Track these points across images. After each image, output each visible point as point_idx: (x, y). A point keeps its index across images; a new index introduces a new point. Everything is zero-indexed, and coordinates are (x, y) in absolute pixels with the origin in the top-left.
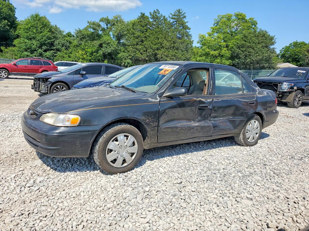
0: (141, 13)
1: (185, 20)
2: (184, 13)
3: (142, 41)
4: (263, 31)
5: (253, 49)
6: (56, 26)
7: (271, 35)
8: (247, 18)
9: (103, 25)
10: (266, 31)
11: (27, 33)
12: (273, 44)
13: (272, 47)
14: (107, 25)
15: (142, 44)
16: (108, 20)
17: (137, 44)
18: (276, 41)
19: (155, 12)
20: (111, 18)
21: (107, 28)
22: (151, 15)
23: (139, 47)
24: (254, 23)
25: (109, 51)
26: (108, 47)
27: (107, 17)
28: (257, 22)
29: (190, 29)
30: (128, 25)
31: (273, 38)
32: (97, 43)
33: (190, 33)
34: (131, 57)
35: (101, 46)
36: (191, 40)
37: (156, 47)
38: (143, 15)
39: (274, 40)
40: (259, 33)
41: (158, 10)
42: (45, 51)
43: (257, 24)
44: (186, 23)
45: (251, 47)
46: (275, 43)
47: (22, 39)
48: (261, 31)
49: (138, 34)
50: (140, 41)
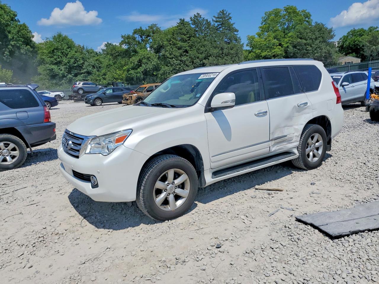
0: (181, 20)
1: (232, 21)
2: (229, 14)
3: (186, 51)
4: (319, 24)
5: (311, 46)
7: (329, 28)
8: (299, 11)
9: (138, 37)
10: (322, 24)
11: (51, 57)
12: (332, 37)
13: (331, 41)
14: (141, 37)
15: (187, 54)
16: (142, 31)
17: (181, 55)
18: (335, 34)
19: (196, 17)
20: (144, 28)
21: (142, 40)
22: (191, 20)
23: (184, 58)
24: (307, 16)
25: (151, 67)
26: (149, 62)
27: (141, 27)
29: (238, 31)
30: (166, 33)
31: (331, 30)
32: (135, 59)
33: (238, 36)
35: (140, 61)
36: (241, 44)
37: (204, 55)
38: (183, 21)
39: (332, 33)
40: (315, 27)
42: (76, 76)
43: (310, 15)
44: (232, 25)
45: (308, 45)
46: (335, 36)
47: (48, 65)
48: (317, 24)
49: (180, 44)
50: (184, 52)
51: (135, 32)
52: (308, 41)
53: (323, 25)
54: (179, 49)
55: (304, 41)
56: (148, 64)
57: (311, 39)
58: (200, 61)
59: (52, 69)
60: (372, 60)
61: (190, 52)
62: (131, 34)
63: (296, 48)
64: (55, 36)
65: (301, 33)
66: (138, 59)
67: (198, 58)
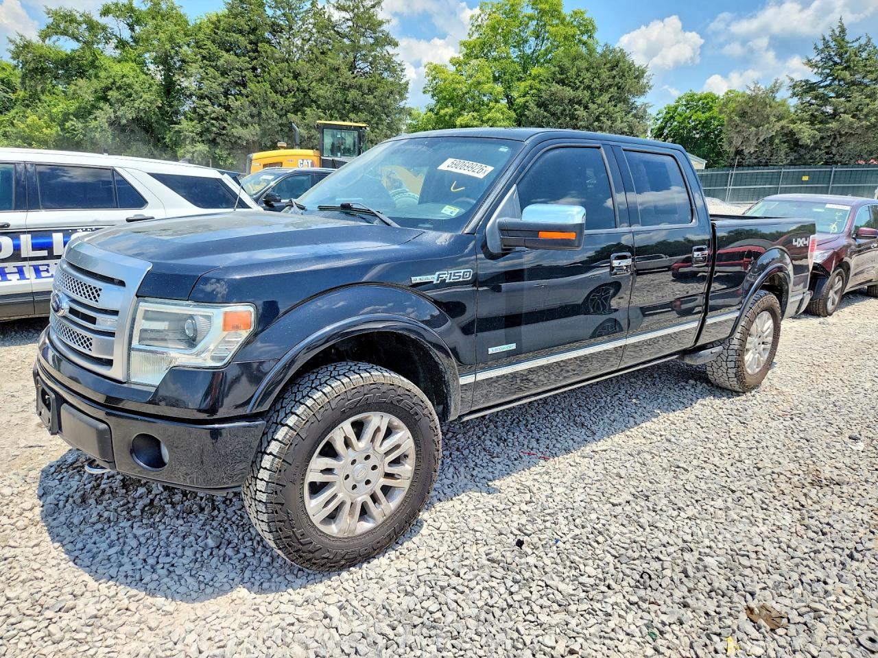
1: (380, 14)
4: (613, 51)
5: (586, 107)
7: (637, 64)
8: (566, 11)
10: (622, 51)
12: (642, 91)
13: (639, 101)
14: (132, 29)
15: (244, 91)
16: (133, 11)
18: (651, 84)
20: (142, 5)
21: (134, 38)
24: (588, 29)
28: (596, 24)
30: (197, 29)
31: (643, 72)
33: (396, 59)
34: (213, 135)
36: (403, 81)
39: (645, 81)
40: (603, 55)
43: (594, 28)
44: (381, 23)
45: (579, 103)
46: (650, 89)
48: (608, 50)
50: (239, 83)
51: (106, 12)
52: (579, 93)
53: (624, 55)
54: (225, 72)
56: (123, 105)
57: (588, 87)
58: (281, 116)
60: (740, 165)
61: (251, 86)
63: (545, 111)
65: (563, 70)
67: (274, 106)
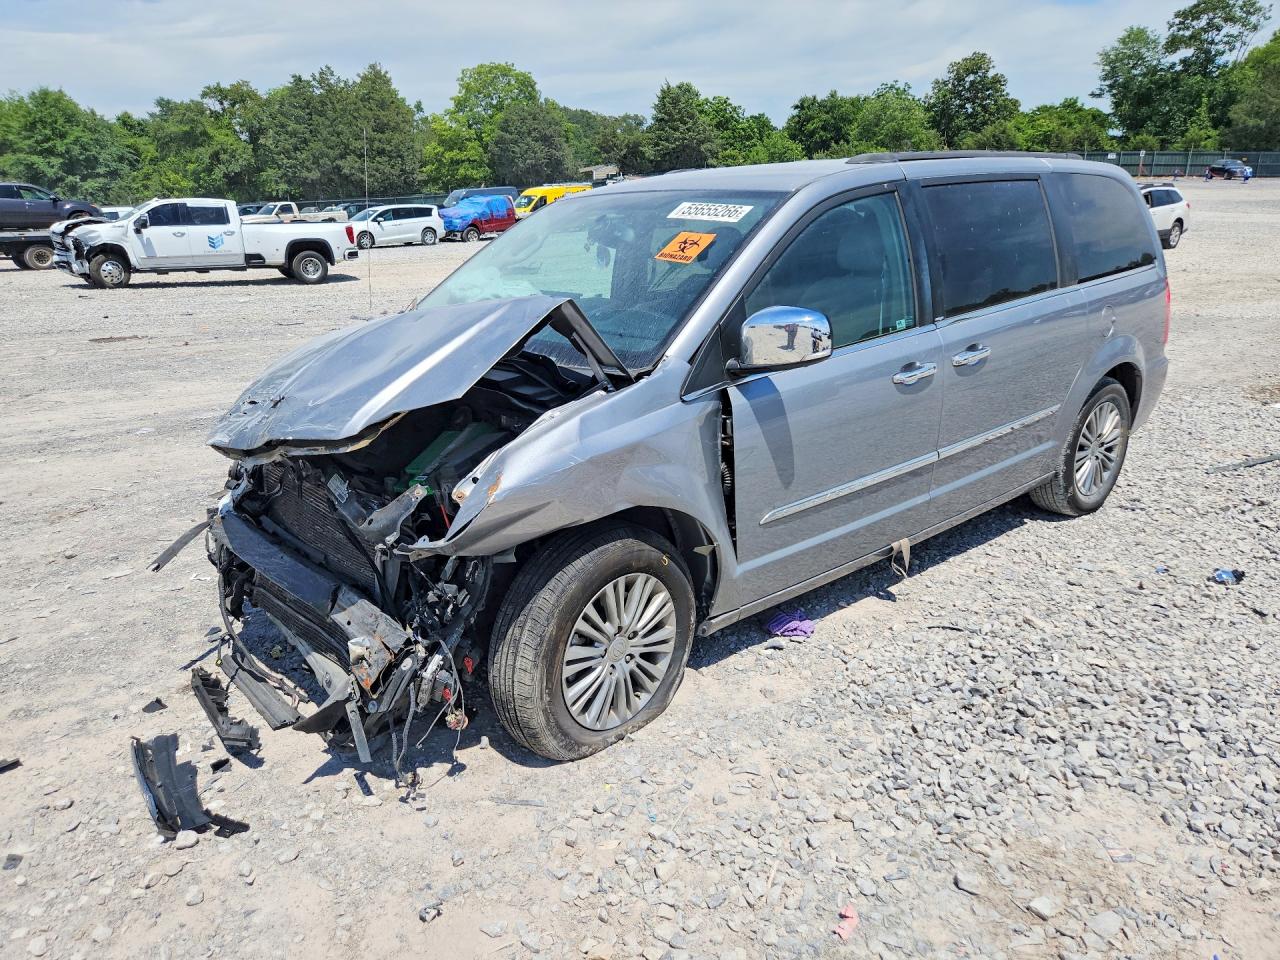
0: (294, 76)
1: (393, 86)
2: (386, 73)
3: (305, 142)
6: (93, 113)
9: (213, 104)
11: (29, 138)
14: (222, 104)
15: (307, 148)
16: (221, 90)
17: (296, 149)
19: (324, 73)
20: (226, 85)
21: (224, 110)
22: (315, 79)
23: (301, 156)
24: (531, 84)
25: (238, 170)
26: (233, 161)
27: (218, 84)
30: (268, 102)
32: (204, 153)
35: (215, 156)
37: (338, 152)
38: (298, 80)
41: (329, 68)
42: (84, 179)
47: (22, 156)
49: (292, 126)
50: (302, 142)
51: (206, 94)
54: (294, 134)
55: (508, 136)
56: (231, 164)
59: (33, 164)
61: (312, 144)
62: (199, 99)
64: (33, 93)
66: (211, 151)
